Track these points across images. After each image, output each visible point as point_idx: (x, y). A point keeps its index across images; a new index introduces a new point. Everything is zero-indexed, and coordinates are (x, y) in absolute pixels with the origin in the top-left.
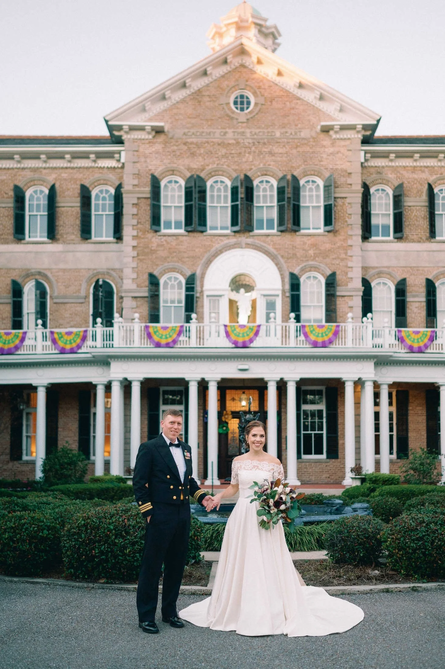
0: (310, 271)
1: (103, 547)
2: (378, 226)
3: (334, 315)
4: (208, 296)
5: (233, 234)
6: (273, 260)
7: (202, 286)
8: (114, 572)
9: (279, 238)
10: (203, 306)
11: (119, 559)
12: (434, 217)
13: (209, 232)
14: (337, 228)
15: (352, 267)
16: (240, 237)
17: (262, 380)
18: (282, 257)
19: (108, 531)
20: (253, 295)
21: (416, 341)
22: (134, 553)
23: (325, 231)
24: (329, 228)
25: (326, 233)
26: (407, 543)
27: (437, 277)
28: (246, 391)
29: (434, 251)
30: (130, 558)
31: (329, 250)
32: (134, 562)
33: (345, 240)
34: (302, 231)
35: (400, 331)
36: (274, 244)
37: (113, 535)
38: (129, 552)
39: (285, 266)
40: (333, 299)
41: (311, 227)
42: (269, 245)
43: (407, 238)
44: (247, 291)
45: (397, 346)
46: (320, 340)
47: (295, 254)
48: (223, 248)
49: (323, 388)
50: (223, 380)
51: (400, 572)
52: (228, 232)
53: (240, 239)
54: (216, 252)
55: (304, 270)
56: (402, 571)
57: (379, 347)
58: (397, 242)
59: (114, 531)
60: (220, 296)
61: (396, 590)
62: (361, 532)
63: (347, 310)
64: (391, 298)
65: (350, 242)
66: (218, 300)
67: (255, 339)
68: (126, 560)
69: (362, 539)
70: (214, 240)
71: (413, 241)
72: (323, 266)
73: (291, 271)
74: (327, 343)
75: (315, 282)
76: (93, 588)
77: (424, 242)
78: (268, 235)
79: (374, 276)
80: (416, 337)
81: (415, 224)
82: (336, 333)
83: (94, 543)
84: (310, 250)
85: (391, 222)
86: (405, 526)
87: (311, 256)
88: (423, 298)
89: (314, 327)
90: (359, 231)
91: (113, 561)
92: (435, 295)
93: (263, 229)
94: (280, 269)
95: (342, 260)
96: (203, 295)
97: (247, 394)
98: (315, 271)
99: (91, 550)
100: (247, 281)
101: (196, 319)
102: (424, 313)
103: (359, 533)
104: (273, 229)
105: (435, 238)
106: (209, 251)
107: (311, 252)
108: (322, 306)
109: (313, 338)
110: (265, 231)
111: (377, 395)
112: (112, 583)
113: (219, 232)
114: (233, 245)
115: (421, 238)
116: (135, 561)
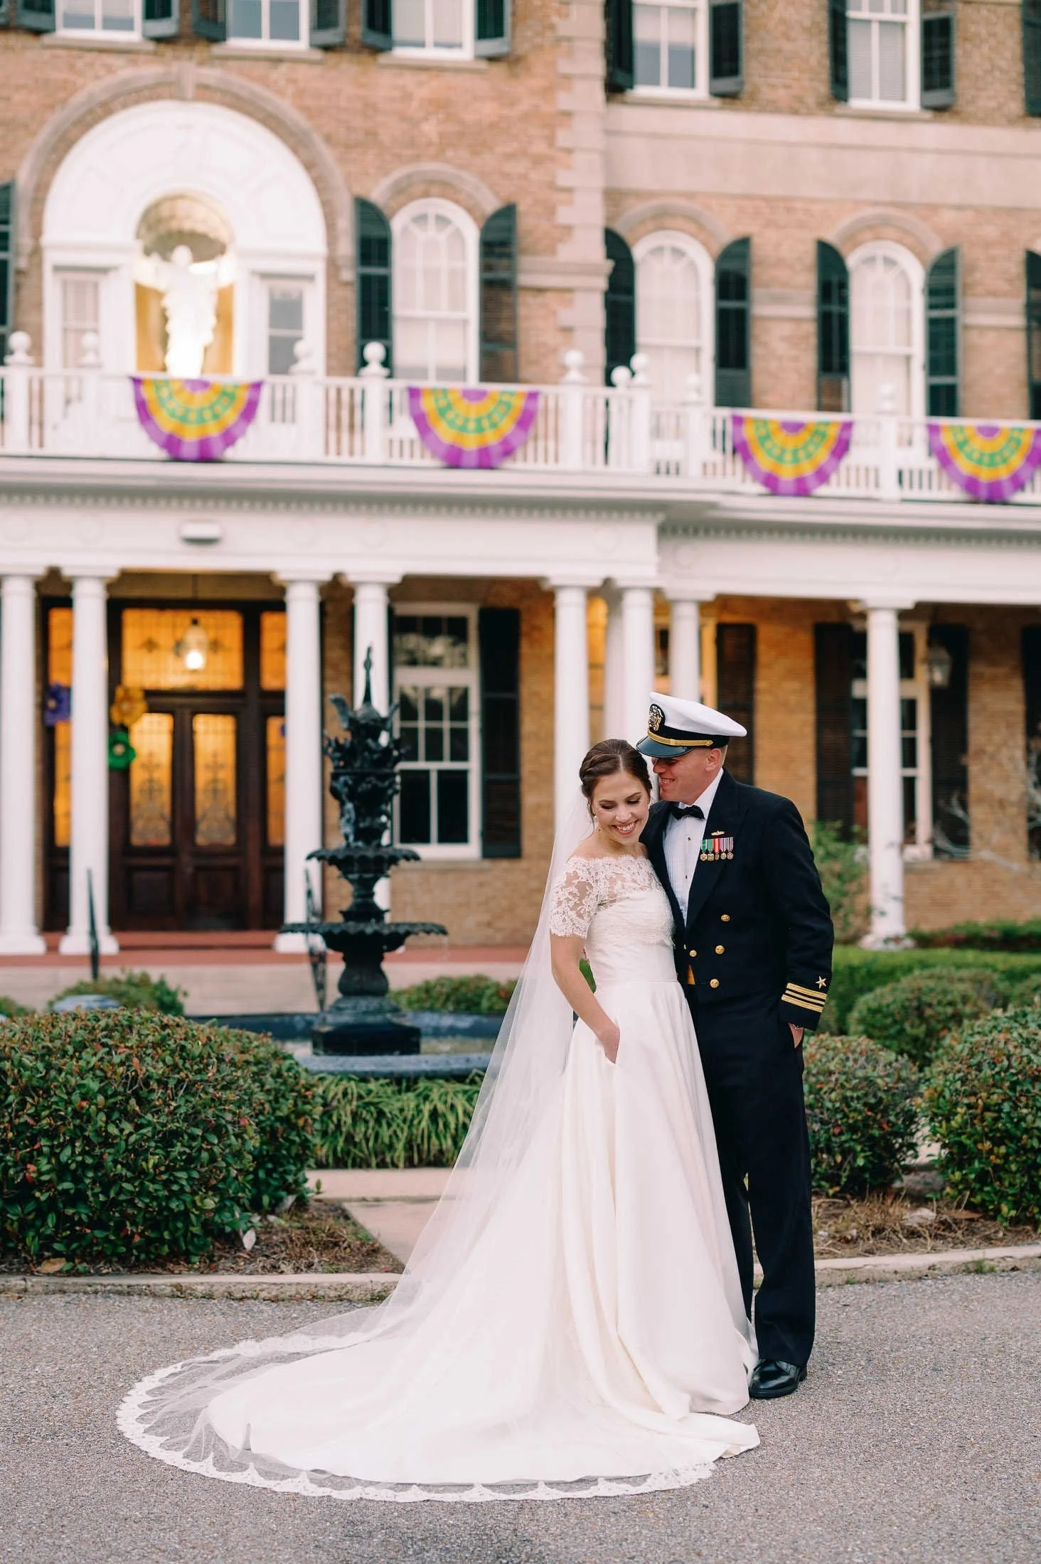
0: (426, 195)
1: (68, 1151)
2: (654, 50)
3: (506, 353)
4: (58, 269)
5: (151, 46)
6: (295, 150)
7: (37, 232)
8: (99, 1234)
9: (317, 71)
10: (39, 305)
11: (121, 1190)
12: (844, 30)
13: (64, 33)
14: (523, 48)
15: (569, 190)
16: (177, 58)
17: (264, 578)
18: (328, 139)
19: (84, 1098)
20: (224, 270)
21: (788, 457)
22: (170, 1169)
23: (479, 57)
24: (492, 46)
25: (483, 65)
26: (1023, 1119)
27: (854, 238)
28: (202, 616)
29: (843, 147)
30: (157, 1187)
31: (492, 126)
32: (168, 1198)
33: (548, 92)
34: (400, 53)
35: (738, 421)
36: (300, 93)
37: (99, 1110)
38: (156, 1166)
39: (337, 175)
40: (505, 298)
41: (429, 38)
42: (281, 93)
43: (753, 97)
44: (199, 257)
45: (719, 468)
46: (471, 443)
47: (372, 134)
48: (116, 97)
49: (470, 611)
50: (127, 577)
51: (998, 1211)
52: (133, 37)
53: (175, 67)
54: (91, 111)
55: (403, 192)
56: (1005, 1209)
57: (668, 472)
58: (721, 109)
59: (100, 1098)
60: (104, 271)
61: (1003, 1264)
62: (854, 1089)
63: (551, 338)
64: (697, 304)
65: (564, 101)
66: (96, 286)
67: (243, 433)
68: (143, 1192)
69: (860, 1112)
70: (80, 64)
71: (773, 108)
72: (469, 181)
73: (359, 190)
74: (497, 451)
75: (443, 236)
76: (25, 1290)
77: (810, 113)
78: (276, 60)
79: (642, 222)
80: (791, 441)
81: (779, 51)
82: (525, 420)
83: (33, 1140)
84: (426, 119)
85: (701, 38)
86: (1010, 1066)
87: (430, 144)
88: (806, 309)
89: (451, 397)
90: (595, 65)
91: (102, 1198)
92: (844, 301)
93: (257, 34)
94: (321, 184)
95: (538, 161)
96: (40, 265)
97: (206, 628)
98: (443, 196)
99: (22, 1163)
100: (196, 219)
101: (29, 353)
102: (809, 359)
103: (849, 1094)
104: (295, 36)
105: (846, 100)
106: (64, 102)
107: (430, 129)
108: (465, 322)
109: (445, 433)
110: (265, 44)
111: (663, 639)
112: (87, 1274)
113: (98, 35)
114: (147, 87)
115: (800, 99)
116: (173, 1195)
